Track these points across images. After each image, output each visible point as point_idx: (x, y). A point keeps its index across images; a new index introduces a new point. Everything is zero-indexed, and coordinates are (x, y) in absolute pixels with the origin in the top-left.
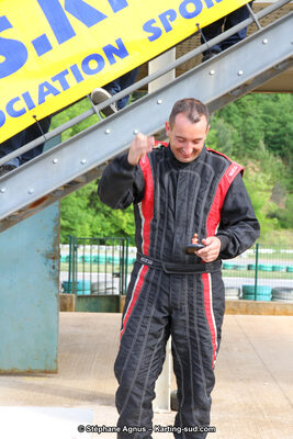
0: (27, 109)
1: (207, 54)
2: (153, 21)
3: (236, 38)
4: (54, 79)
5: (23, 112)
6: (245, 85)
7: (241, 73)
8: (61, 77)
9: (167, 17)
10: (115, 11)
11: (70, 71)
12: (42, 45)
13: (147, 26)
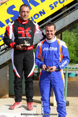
2: (52, 5)
3: (74, 8)
7: (75, 17)
9: (56, 3)
10: (42, 2)
11: (30, 18)
13: (50, 6)
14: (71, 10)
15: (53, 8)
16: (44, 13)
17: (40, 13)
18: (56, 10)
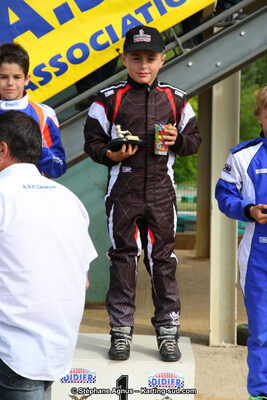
0: (110, 42)
4: (137, 12)
5: (106, 45)
8: (144, 10)
11: (153, 3)
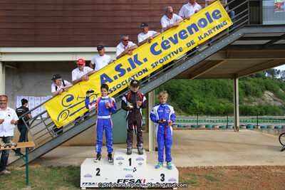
1: (164, 71)
5: (125, 84)
6: (173, 78)
7: (173, 75)
8: (133, 76)
9: (156, 63)
10: (145, 62)
11: (135, 75)
12: (129, 70)
13: (152, 65)
14: (168, 69)
15: (154, 67)
16: (147, 71)
17: (144, 70)
18: (156, 68)
